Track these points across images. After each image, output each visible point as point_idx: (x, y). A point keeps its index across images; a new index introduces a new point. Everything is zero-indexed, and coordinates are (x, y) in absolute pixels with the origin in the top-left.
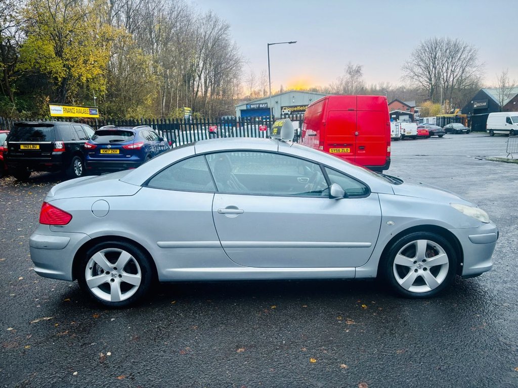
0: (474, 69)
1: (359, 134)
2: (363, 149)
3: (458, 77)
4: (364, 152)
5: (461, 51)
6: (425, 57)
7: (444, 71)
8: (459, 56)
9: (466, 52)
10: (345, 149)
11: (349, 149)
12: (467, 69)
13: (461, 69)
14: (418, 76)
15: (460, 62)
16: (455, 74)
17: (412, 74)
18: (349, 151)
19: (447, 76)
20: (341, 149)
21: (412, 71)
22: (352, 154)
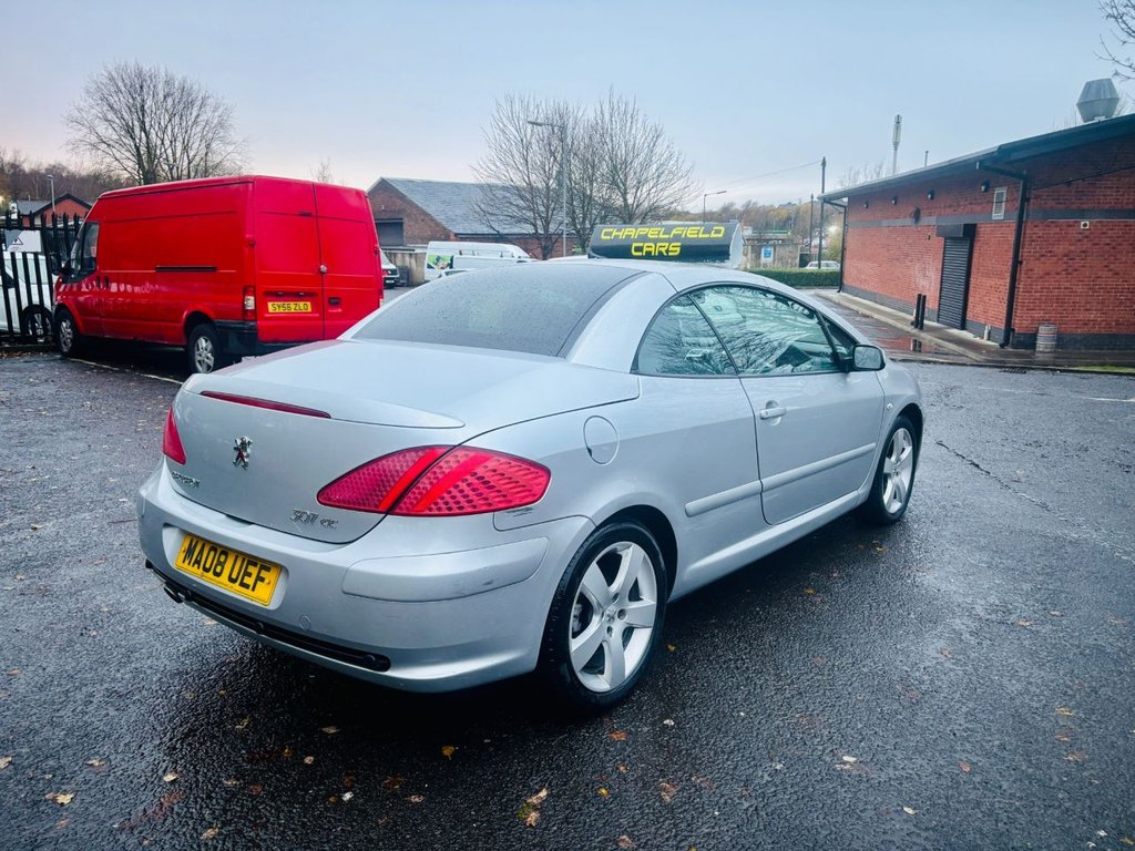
0: (230, 148)
1: (328, 271)
2: (337, 303)
3: (197, 159)
4: (340, 310)
5: (198, 103)
6: (120, 101)
7: (167, 143)
8: (194, 114)
9: (208, 109)
10: (301, 304)
11: (309, 304)
12: (213, 145)
13: (203, 145)
14: (109, 145)
15: (199, 129)
16: (191, 154)
17: (94, 139)
18: (310, 310)
19: (174, 154)
20: (292, 305)
21: (92, 129)
22: (317, 315)
